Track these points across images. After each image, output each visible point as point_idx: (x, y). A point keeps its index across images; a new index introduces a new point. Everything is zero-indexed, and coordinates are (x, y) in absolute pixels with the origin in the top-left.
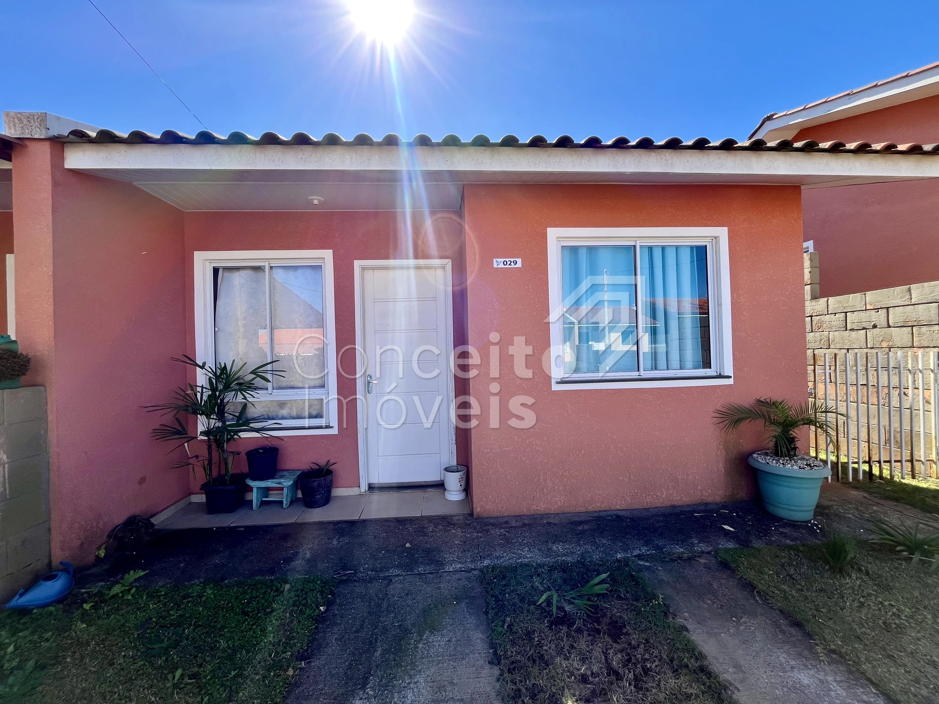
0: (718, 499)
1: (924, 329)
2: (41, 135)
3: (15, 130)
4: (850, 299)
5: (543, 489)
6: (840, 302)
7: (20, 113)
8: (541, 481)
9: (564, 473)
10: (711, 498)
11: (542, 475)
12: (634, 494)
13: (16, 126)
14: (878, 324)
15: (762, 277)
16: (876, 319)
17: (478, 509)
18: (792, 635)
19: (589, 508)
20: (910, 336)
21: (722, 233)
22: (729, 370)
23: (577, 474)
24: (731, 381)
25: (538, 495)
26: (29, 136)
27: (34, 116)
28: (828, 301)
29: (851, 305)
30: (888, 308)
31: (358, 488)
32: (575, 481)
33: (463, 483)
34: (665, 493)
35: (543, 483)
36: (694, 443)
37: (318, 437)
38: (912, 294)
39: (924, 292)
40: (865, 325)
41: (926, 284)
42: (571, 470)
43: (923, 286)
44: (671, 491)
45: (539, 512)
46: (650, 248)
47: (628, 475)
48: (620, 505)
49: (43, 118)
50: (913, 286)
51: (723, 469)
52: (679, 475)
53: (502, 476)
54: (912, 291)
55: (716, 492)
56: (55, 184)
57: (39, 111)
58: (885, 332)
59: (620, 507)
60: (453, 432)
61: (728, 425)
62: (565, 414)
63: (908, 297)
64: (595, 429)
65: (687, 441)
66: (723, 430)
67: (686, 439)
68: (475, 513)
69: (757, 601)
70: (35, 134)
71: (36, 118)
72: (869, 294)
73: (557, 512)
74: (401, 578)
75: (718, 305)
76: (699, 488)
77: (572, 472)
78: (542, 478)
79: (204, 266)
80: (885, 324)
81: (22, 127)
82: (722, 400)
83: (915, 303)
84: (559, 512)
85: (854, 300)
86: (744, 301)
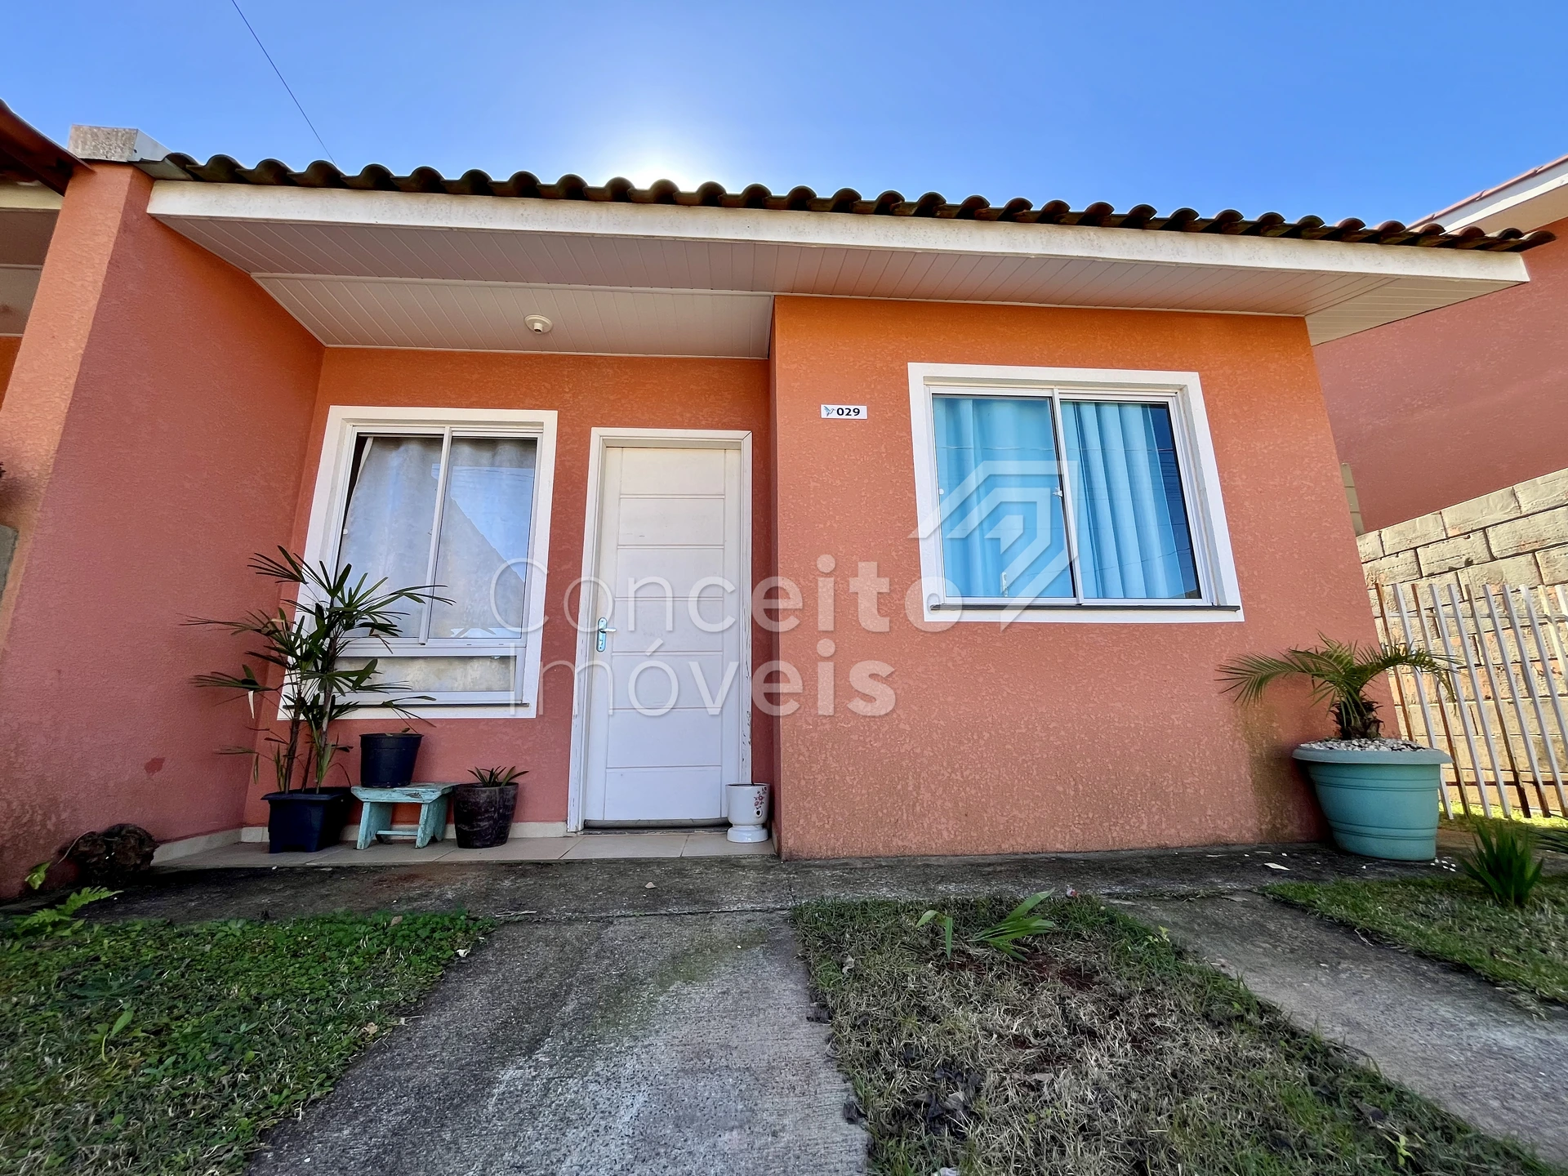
0: (1248, 837)
1: (1554, 552)
2: (121, 157)
3: (83, 149)
4: (1418, 525)
5: (914, 805)
6: (1400, 533)
7: (99, 128)
8: (910, 789)
9: (953, 775)
10: (1234, 834)
11: (910, 778)
12: (1088, 821)
13: (86, 144)
14: (1473, 558)
15: (1265, 448)
16: (1469, 551)
17: (791, 842)
18: (1452, 984)
19: (1003, 846)
20: (1535, 569)
21: (1191, 380)
22: (1233, 597)
23: (977, 777)
24: (1239, 616)
25: (905, 818)
26: (104, 158)
27: (117, 132)
28: (1380, 535)
29: (1419, 534)
30: (1484, 529)
31: (563, 823)
32: (973, 792)
33: (763, 808)
34: (1145, 821)
35: (914, 793)
36: (1189, 725)
37: (500, 723)
38: (1521, 500)
39: (1539, 493)
40: (1453, 563)
41: (1539, 480)
42: (966, 770)
43: (1535, 484)
44: (1157, 817)
45: (907, 852)
46: (1077, 404)
47: (1073, 783)
48: (1063, 843)
49: (130, 136)
50: (1518, 487)
51: (1248, 777)
52: (1168, 786)
53: (837, 778)
54: (1519, 495)
55: (1242, 822)
56: (125, 227)
57: (127, 127)
58: (1489, 570)
59: (1062, 847)
60: (747, 719)
61: (1246, 691)
62: (950, 664)
63: (1513, 506)
64: (1005, 694)
65: (1177, 723)
66: (1238, 704)
67: (1173, 717)
68: (784, 850)
69: (1363, 943)
70: (113, 155)
71: (120, 134)
72: (1446, 512)
73: (941, 853)
74: (634, 918)
75: (1199, 491)
76: (1209, 813)
77: (966, 773)
78: (911, 783)
79: (343, 430)
80: (1485, 556)
81: (95, 146)
82: (1229, 649)
83: (1529, 512)
84: (945, 853)
85: (1425, 525)
86: (1243, 486)
